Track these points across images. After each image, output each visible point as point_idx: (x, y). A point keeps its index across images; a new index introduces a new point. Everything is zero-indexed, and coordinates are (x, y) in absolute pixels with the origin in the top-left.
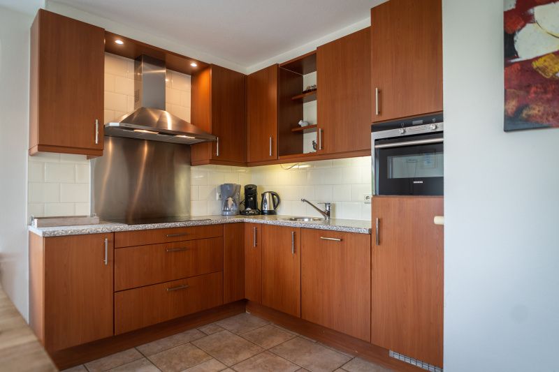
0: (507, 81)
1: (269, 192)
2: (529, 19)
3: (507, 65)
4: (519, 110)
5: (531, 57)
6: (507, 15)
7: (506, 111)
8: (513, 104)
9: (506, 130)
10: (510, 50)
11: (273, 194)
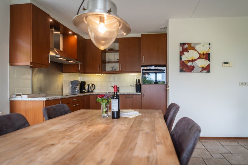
0: (180, 64)
1: (91, 84)
2: (184, 54)
3: (180, 61)
4: (182, 69)
5: (184, 60)
6: (180, 52)
7: (180, 69)
8: (181, 68)
9: (180, 72)
10: (181, 59)
11: (93, 84)
